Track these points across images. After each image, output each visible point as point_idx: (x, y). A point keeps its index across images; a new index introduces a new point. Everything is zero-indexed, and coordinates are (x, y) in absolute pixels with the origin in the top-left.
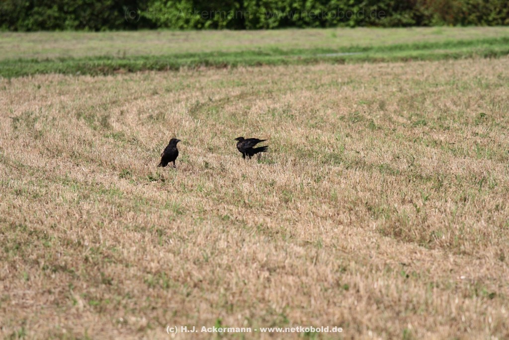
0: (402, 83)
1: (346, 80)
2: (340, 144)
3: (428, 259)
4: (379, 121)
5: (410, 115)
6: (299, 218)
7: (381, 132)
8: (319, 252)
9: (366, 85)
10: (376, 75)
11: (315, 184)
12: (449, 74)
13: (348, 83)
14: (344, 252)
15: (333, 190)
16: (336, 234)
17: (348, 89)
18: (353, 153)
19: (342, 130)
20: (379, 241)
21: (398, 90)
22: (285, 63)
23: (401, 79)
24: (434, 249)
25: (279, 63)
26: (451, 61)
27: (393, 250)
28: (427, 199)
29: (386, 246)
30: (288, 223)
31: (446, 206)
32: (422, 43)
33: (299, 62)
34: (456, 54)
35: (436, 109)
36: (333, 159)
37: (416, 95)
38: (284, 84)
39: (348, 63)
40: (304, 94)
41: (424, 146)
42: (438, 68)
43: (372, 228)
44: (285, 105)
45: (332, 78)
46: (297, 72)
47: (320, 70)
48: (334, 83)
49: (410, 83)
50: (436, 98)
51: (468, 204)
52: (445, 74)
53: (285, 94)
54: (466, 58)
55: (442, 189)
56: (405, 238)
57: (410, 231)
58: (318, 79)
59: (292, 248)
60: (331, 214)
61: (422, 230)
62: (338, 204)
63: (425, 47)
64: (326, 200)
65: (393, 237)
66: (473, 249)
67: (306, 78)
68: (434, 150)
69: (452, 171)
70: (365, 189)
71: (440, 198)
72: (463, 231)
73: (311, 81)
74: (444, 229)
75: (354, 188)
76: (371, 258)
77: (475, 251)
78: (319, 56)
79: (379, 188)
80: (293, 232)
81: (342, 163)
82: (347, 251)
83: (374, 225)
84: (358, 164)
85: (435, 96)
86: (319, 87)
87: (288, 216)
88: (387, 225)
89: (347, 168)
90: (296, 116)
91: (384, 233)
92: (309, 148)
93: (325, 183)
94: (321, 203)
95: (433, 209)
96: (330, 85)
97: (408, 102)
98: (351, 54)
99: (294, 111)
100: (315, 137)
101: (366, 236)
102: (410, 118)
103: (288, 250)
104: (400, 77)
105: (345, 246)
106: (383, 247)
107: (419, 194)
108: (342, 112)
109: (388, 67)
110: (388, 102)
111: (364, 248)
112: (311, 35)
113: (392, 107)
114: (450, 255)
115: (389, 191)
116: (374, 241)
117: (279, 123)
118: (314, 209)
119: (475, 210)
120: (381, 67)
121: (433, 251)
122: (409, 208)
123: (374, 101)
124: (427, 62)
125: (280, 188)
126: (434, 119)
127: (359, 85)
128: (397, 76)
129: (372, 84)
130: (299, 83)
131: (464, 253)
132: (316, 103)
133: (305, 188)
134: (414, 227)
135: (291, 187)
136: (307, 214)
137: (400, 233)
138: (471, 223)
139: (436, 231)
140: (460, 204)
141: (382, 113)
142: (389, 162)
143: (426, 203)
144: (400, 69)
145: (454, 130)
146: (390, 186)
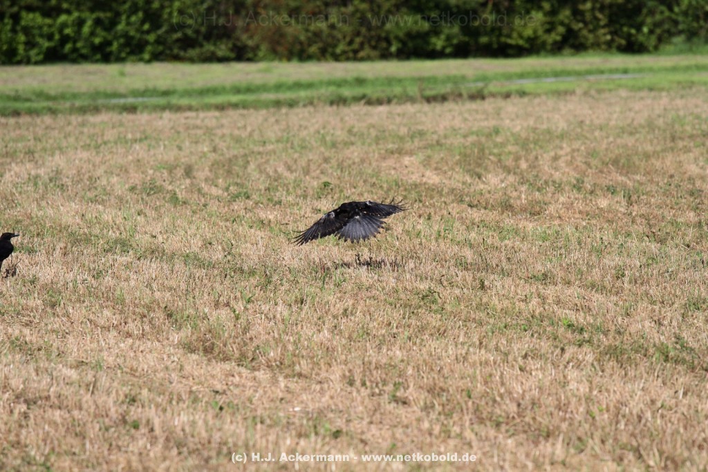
0: (217, 140)
1: (138, 136)
2: (129, 224)
3: (249, 384)
4: (184, 193)
5: (227, 185)
6: (71, 329)
7: (186, 208)
8: (98, 376)
9: (166, 143)
10: (181, 129)
11: (93, 281)
12: (282, 127)
13: (141, 140)
14: (134, 376)
15: (119, 289)
16: (123, 350)
17: (142, 148)
18: (147, 237)
19: (132, 206)
20: (182, 359)
21: (212, 149)
22: (53, 112)
23: (215, 135)
24: (259, 370)
25: (45, 111)
26: (284, 110)
27: (202, 371)
28: (249, 301)
29: (193, 367)
30: (55, 336)
31: (276, 311)
32: (244, 84)
33: (72, 110)
34: (291, 99)
35: (263, 176)
36: (119, 246)
37: (236, 157)
38: (51, 141)
39: (142, 112)
40: (80, 156)
41: (247, 228)
42: (266, 120)
43: (173, 341)
44: (52, 171)
45: (120, 133)
46: (69, 124)
47: (102, 122)
48: (121, 140)
49: (228, 140)
50: (263, 160)
51: (306, 308)
52: (276, 128)
53: (53, 155)
54: (305, 106)
55: (271, 287)
56: (218, 355)
57: (225, 345)
58: (100, 134)
59: (60, 371)
60: (115, 323)
61: (242, 343)
62: (126, 309)
63: (249, 90)
64: (109, 303)
65: (201, 354)
66: (313, 369)
67: (82, 133)
68: (260, 234)
69: (284, 262)
70: (163, 288)
71: (267, 300)
72: (299, 346)
73: (89, 137)
74: (272, 343)
75: (149, 286)
76: (171, 383)
77: (314, 372)
78: (100, 102)
79: (183, 286)
80: (62, 349)
81: (131, 252)
82: (137, 374)
83: (175, 337)
84: (155, 252)
85: (262, 158)
86: (101, 145)
87: (55, 326)
88: (194, 337)
89: (139, 259)
90: (67, 186)
91: (190, 348)
92: (86, 230)
93: (108, 280)
94: (101, 307)
95: (258, 315)
96: (116, 143)
97: (224, 166)
98: (145, 99)
99: (65, 180)
100: (94, 216)
101: (164, 353)
102: (227, 189)
103: (54, 373)
104: (214, 132)
105: (135, 368)
106: (188, 368)
107: (238, 294)
108: (132, 181)
109: (197, 117)
110: (196, 167)
111: (161, 371)
112: (89, 73)
113: (202, 174)
114: (281, 379)
115: (197, 289)
116: (176, 359)
117: (43, 195)
118: (91, 317)
119: (315, 315)
120: (187, 118)
121: (257, 373)
122: (224, 313)
123: (177, 166)
124: (252, 111)
125: (44, 287)
126: (261, 190)
127: (157, 143)
128: (209, 131)
129: (175, 141)
130: (72, 140)
131: (300, 375)
132: (97, 168)
133: (80, 286)
134: (231, 341)
135: (59, 285)
136: (82, 322)
137: (212, 349)
138: (310, 334)
139: (262, 345)
140: (294, 308)
141: (188, 181)
142: (197, 250)
143: (249, 306)
144: (214, 121)
145: (287, 205)
146: (198, 283)
